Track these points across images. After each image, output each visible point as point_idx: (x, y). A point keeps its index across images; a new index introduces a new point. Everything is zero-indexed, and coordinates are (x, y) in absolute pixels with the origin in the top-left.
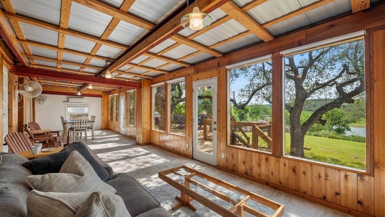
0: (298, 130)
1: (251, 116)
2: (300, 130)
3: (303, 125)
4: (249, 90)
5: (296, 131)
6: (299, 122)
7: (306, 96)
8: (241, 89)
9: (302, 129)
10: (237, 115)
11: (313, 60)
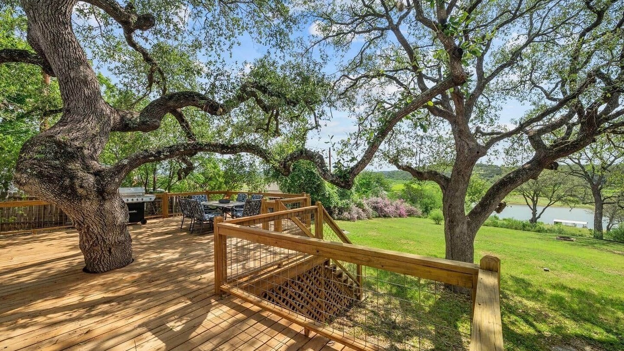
0: (462, 228)
1: (357, 191)
2: (465, 226)
3: (470, 215)
4: (356, 142)
5: (458, 230)
6: (463, 211)
7: (478, 152)
8: (343, 141)
9: (469, 224)
10: (335, 191)
11: (485, 79)
